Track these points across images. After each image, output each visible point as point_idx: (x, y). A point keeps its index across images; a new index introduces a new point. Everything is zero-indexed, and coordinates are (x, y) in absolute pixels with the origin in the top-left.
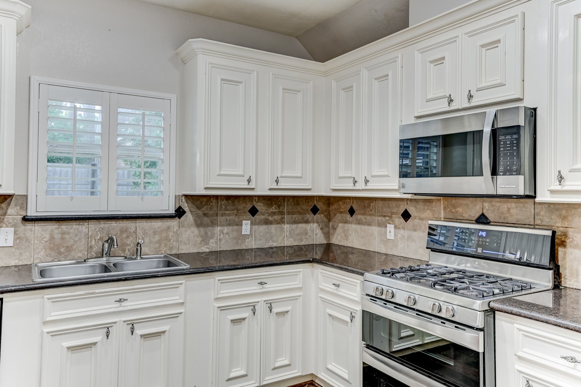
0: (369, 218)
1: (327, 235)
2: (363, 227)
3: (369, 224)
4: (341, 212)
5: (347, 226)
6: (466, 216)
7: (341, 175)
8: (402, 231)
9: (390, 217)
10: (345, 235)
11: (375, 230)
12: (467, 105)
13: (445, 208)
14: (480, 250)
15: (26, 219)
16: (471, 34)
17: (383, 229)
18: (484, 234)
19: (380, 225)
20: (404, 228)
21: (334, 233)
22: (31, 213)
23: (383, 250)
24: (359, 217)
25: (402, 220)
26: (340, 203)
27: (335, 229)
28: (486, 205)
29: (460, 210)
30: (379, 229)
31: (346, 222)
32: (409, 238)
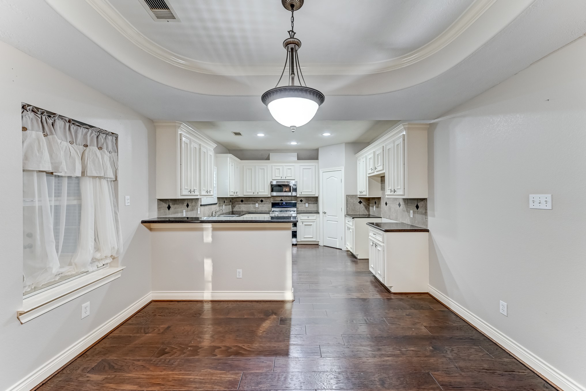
0: (249, 202)
1: (232, 209)
2: (247, 205)
3: (249, 204)
4: (237, 202)
5: (240, 205)
6: (278, 200)
7: (247, 191)
8: (261, 205)
9: (257, 202)
10: (239, 208)
11: (251, 205)
12: (285, 179)
13: (273, 199)
14: (284, 206)
15: (201, 205)
16: (286, 166)
17: (254, 205)
18: (285, 203)
19: (253, 204)
20: (261, 204)
21: (234, 208)
22: (202, 204)
23: (254, 210)
24: (245, 202)
25: (261, 202)
26: (237, 199)
27: (235, 207)
28: (282, 198)
29: (276, 199)
30: (253, 205)
31: (240, 204)
32: (263, 206)
